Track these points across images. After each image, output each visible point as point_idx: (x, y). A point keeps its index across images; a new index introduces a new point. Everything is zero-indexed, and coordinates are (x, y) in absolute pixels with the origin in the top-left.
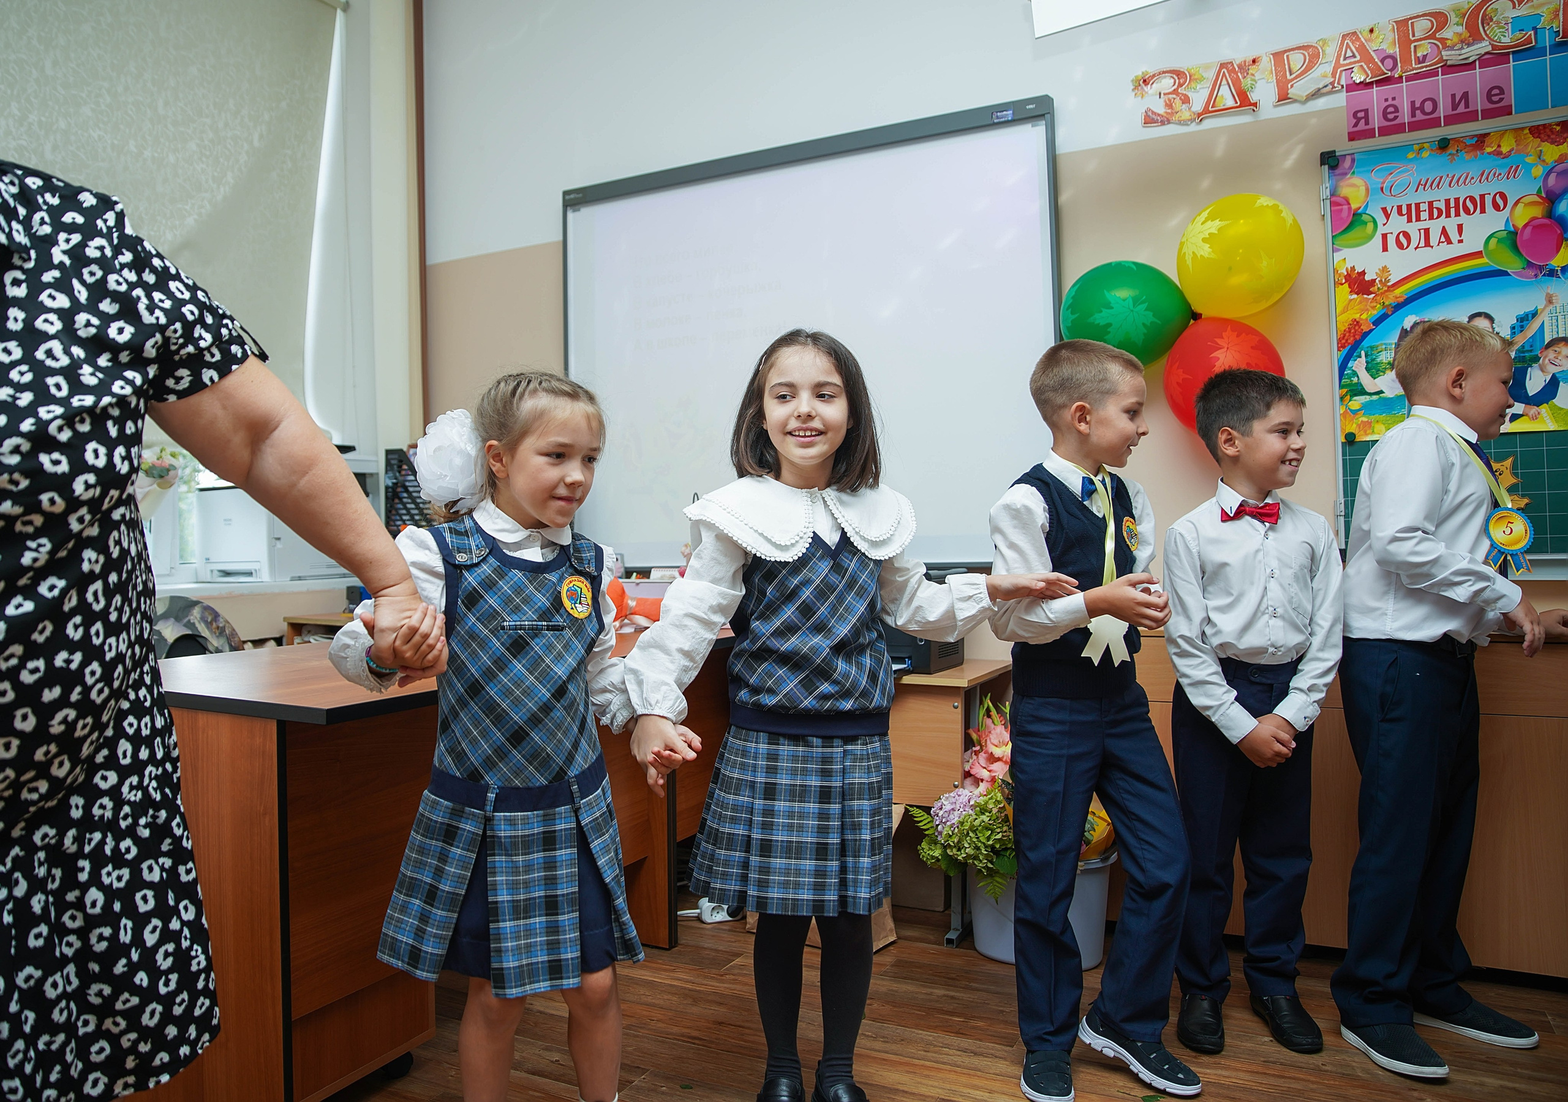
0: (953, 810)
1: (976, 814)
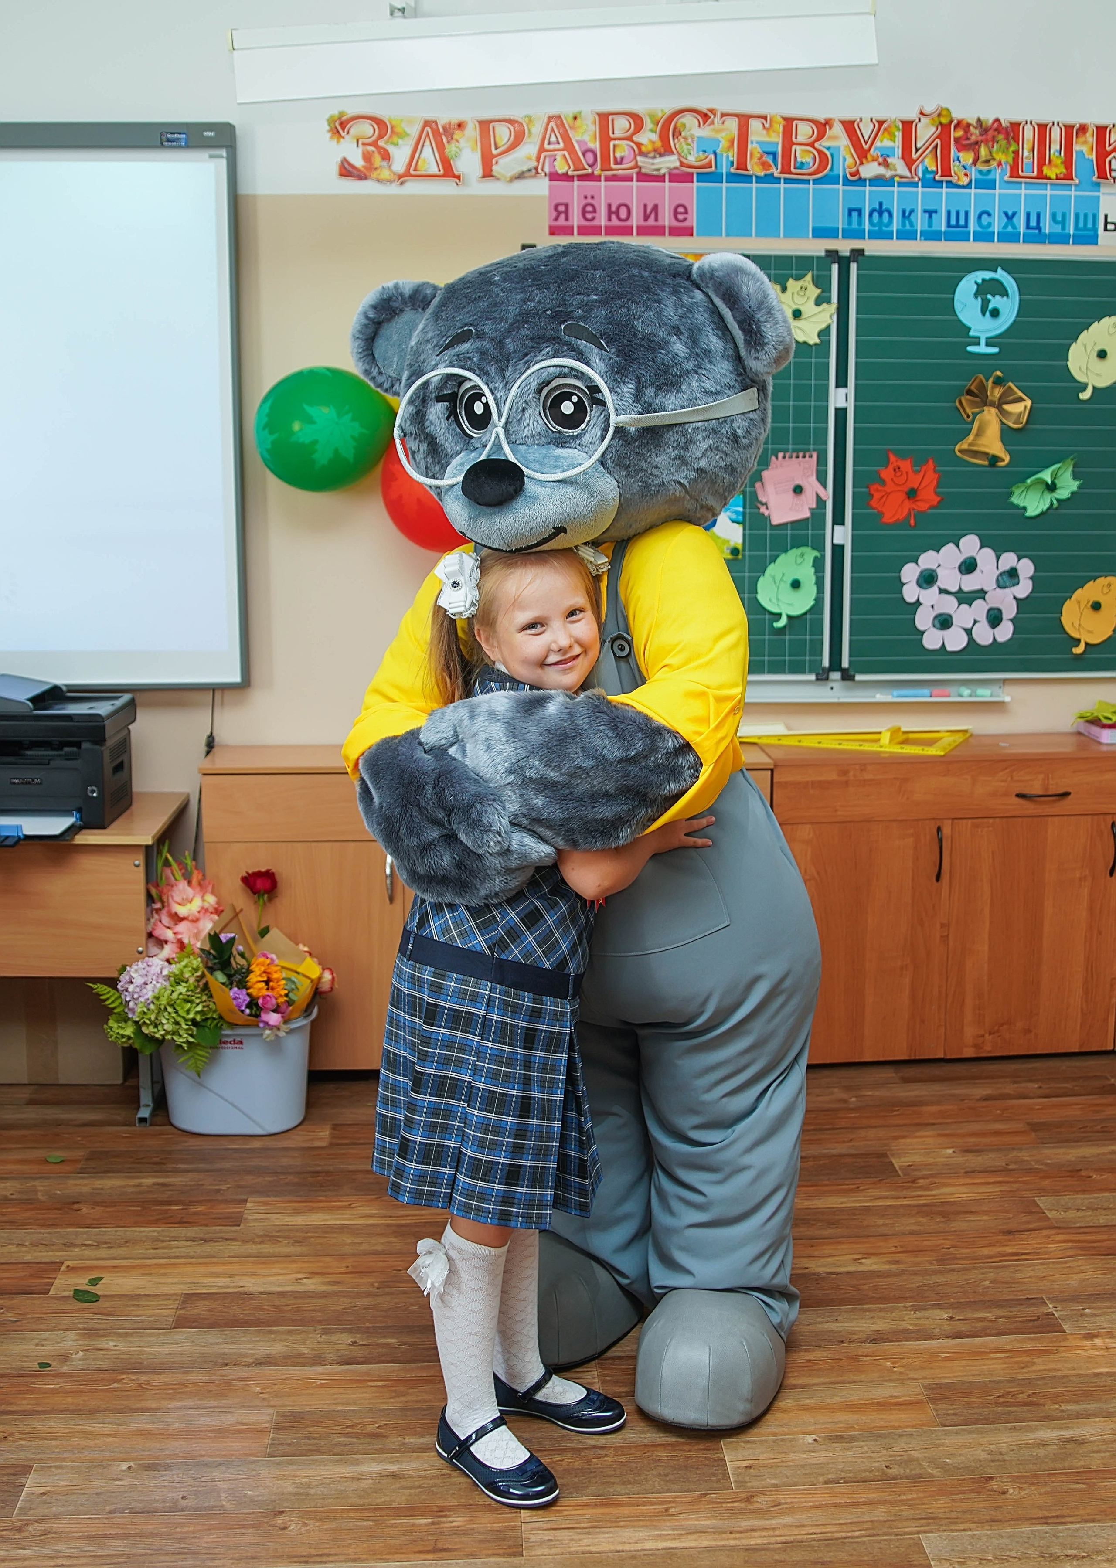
0: (146, 984)
1: (172, 986)
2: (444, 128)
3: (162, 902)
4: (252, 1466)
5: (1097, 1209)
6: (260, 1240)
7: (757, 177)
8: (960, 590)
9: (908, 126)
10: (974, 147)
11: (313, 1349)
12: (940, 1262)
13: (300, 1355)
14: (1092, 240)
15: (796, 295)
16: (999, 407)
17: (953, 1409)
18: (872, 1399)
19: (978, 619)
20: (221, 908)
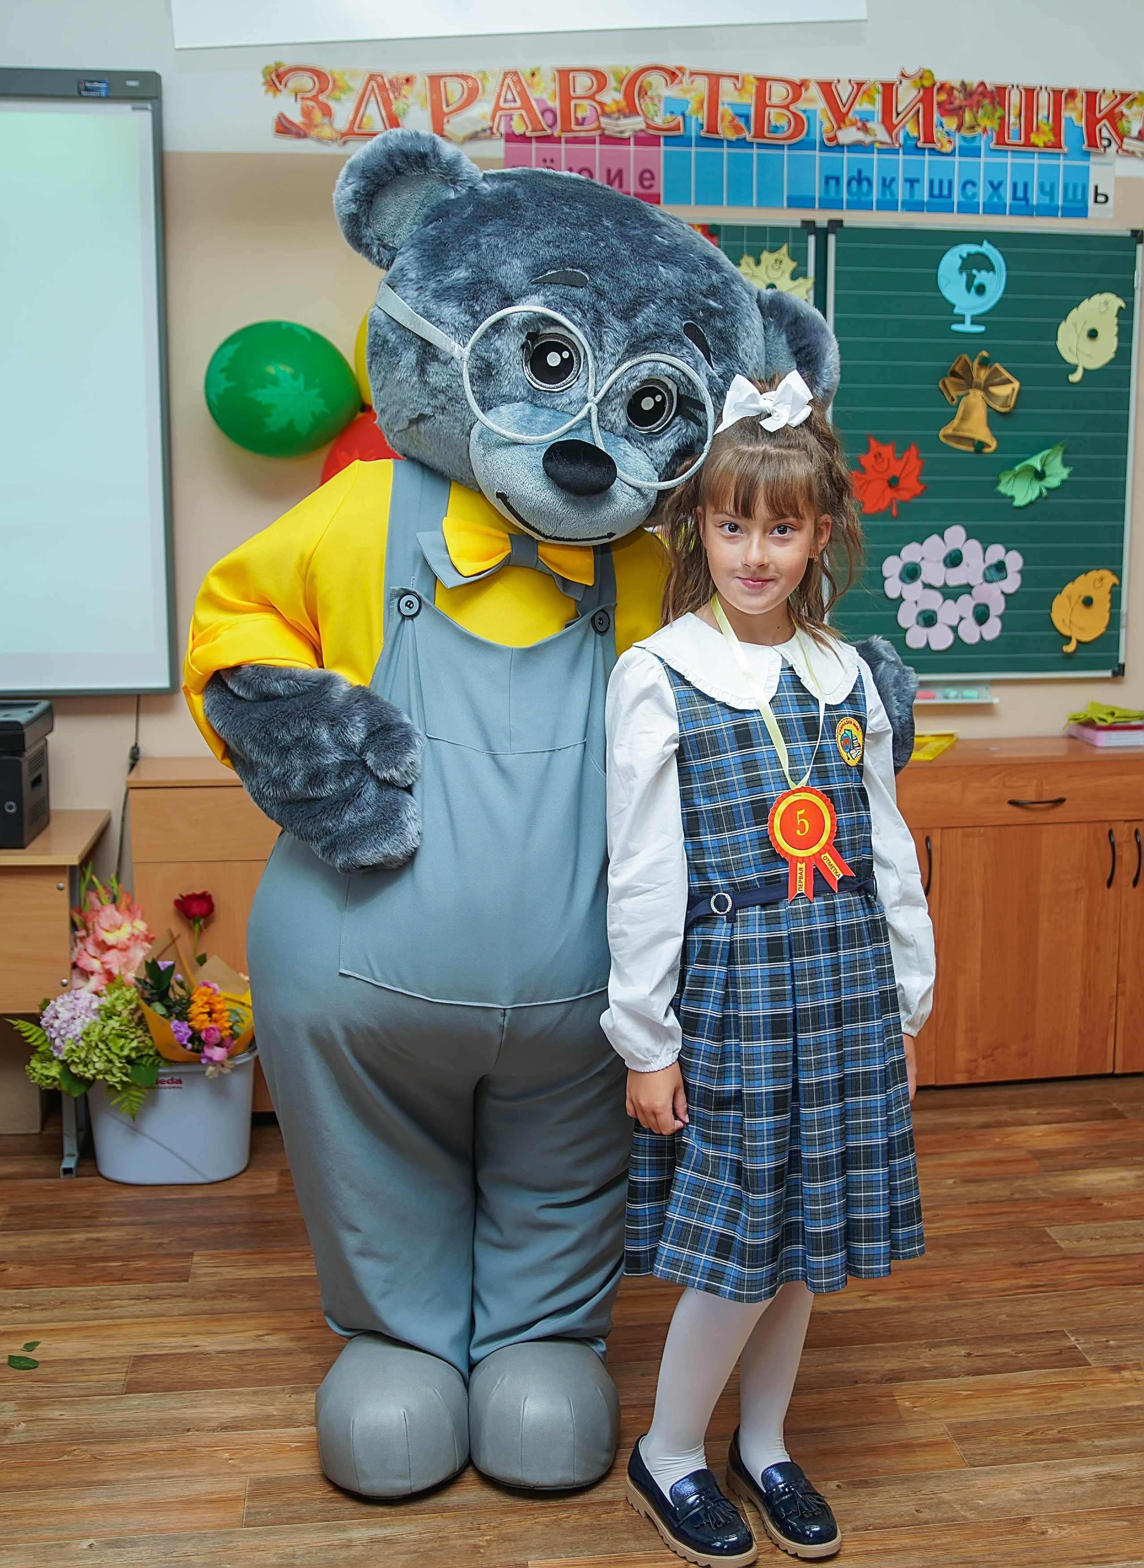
0: (73, 1018)
1: (103, 1020)
2: (391, 82)
3: (87, 929)
4: (228, 1538)
5: (1111, 1238)
6: (212, 1295)
7: (728, 141)
8: (945, 585)
9: (888, 89)
10: (958, 112)
11: (282, 1410)
12: (952, 1297)
13: (269, 1417)
14: (1082, 212)
15: (770, 269)
16: (985, 388)
17: (981, 1448)
18: (894, 1441)
19: (964, 615)
20: (152, 936)
